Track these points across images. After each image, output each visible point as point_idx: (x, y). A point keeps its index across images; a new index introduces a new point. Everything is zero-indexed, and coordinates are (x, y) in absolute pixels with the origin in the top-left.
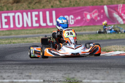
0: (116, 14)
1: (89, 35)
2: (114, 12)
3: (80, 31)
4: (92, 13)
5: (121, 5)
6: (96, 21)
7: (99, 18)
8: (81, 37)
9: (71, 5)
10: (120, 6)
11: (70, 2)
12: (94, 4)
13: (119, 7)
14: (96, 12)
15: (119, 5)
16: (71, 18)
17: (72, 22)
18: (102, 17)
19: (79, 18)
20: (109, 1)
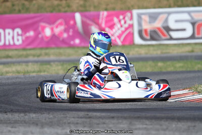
0: (96, 27)
1: (62, 63)
2: (92, 25)
3: (39, 56)
4: (54, 26)
5: (105, 13)
6: (61, 39)
7: (65, 35)
8: (48, 66)
9: (15, 10)
10: (103, 14)
11: (13, 5)
12: (54, 9)
13: (101, 16)
14: (61, 24)
15: (101, 13)
16: (18, 33)
17: (18, 40)
18: (71, 34)
19: (31, 33)
20: (81, 6)
